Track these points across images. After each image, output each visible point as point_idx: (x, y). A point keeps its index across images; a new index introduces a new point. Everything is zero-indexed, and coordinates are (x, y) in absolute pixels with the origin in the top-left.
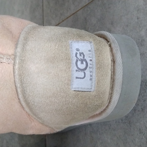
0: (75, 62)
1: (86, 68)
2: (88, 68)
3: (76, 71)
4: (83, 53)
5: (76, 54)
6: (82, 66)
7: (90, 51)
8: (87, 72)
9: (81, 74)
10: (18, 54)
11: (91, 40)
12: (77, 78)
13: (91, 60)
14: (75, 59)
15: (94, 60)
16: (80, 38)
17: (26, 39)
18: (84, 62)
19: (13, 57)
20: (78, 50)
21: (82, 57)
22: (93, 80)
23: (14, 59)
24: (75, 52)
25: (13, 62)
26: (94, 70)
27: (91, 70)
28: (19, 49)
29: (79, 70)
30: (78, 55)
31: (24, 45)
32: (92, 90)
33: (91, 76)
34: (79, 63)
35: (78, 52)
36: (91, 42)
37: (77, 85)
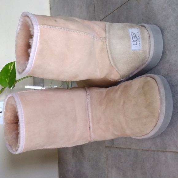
0: (131, 38)
1: (137, 40)
2: (138, 40)
3: (133, 42)
4: (134, 34)
5: (132, 34)
6: (135, 39)
7: (138, 32)
8: (138, 42)
9: (135, 43)
10: (107, 36)
11: (138, 27)
12: (133, 45)
13: (139, 37)
14: (131, 37)
15: (140, 36)
16: (133, 27)
17: (109, 30)
18: (136, 38)
19: (105, 38)
20: (132, 32)
21: (134, 36)
22: (141, 45)
23: (106, 39)
24: (131, 33)
25: (105, 40)
26: (141, 41)
27: (139, 41)
28: (107, 34)
29: (134, 41)
30: (133, 35)
31: (109, 32)
32: (141, 50)
33: (140, 44)
34: (134, 38)
35: (133, 33)
36: (137, 29)
37: (134, 48)
